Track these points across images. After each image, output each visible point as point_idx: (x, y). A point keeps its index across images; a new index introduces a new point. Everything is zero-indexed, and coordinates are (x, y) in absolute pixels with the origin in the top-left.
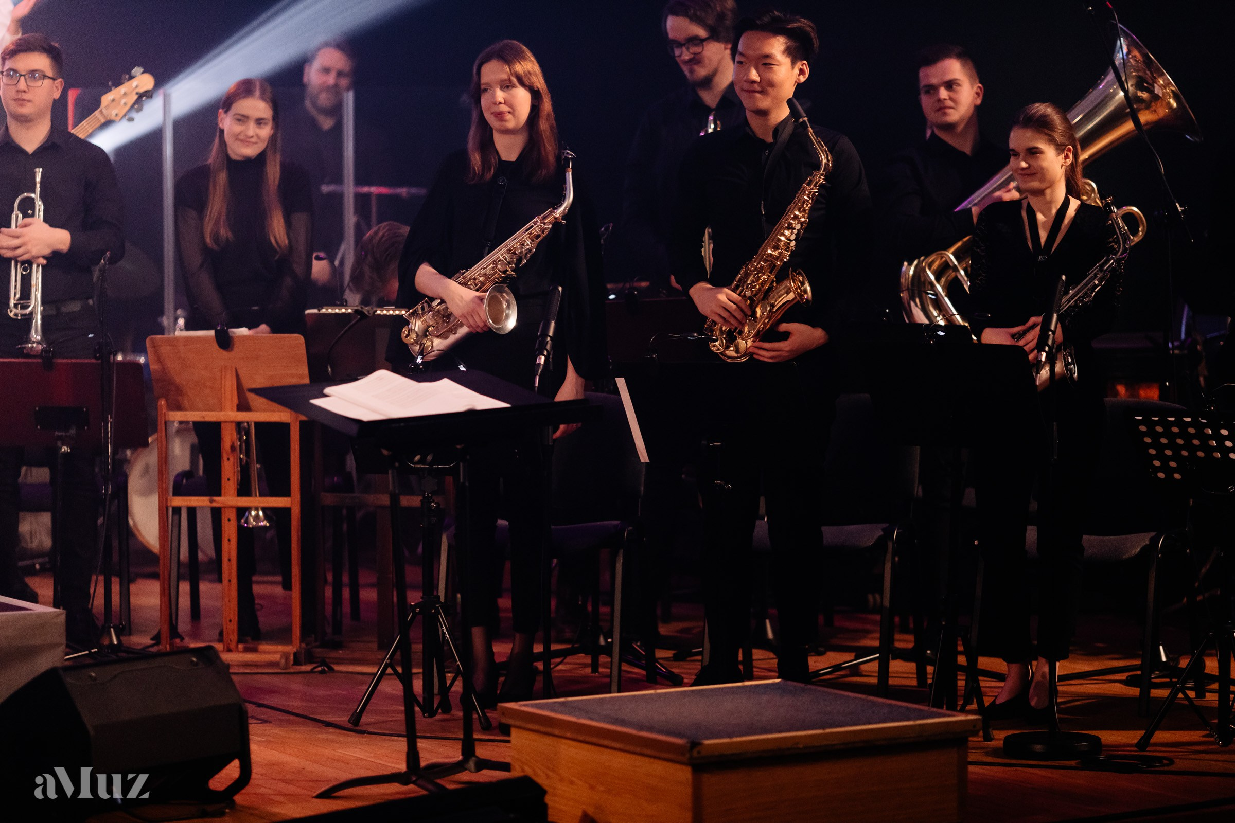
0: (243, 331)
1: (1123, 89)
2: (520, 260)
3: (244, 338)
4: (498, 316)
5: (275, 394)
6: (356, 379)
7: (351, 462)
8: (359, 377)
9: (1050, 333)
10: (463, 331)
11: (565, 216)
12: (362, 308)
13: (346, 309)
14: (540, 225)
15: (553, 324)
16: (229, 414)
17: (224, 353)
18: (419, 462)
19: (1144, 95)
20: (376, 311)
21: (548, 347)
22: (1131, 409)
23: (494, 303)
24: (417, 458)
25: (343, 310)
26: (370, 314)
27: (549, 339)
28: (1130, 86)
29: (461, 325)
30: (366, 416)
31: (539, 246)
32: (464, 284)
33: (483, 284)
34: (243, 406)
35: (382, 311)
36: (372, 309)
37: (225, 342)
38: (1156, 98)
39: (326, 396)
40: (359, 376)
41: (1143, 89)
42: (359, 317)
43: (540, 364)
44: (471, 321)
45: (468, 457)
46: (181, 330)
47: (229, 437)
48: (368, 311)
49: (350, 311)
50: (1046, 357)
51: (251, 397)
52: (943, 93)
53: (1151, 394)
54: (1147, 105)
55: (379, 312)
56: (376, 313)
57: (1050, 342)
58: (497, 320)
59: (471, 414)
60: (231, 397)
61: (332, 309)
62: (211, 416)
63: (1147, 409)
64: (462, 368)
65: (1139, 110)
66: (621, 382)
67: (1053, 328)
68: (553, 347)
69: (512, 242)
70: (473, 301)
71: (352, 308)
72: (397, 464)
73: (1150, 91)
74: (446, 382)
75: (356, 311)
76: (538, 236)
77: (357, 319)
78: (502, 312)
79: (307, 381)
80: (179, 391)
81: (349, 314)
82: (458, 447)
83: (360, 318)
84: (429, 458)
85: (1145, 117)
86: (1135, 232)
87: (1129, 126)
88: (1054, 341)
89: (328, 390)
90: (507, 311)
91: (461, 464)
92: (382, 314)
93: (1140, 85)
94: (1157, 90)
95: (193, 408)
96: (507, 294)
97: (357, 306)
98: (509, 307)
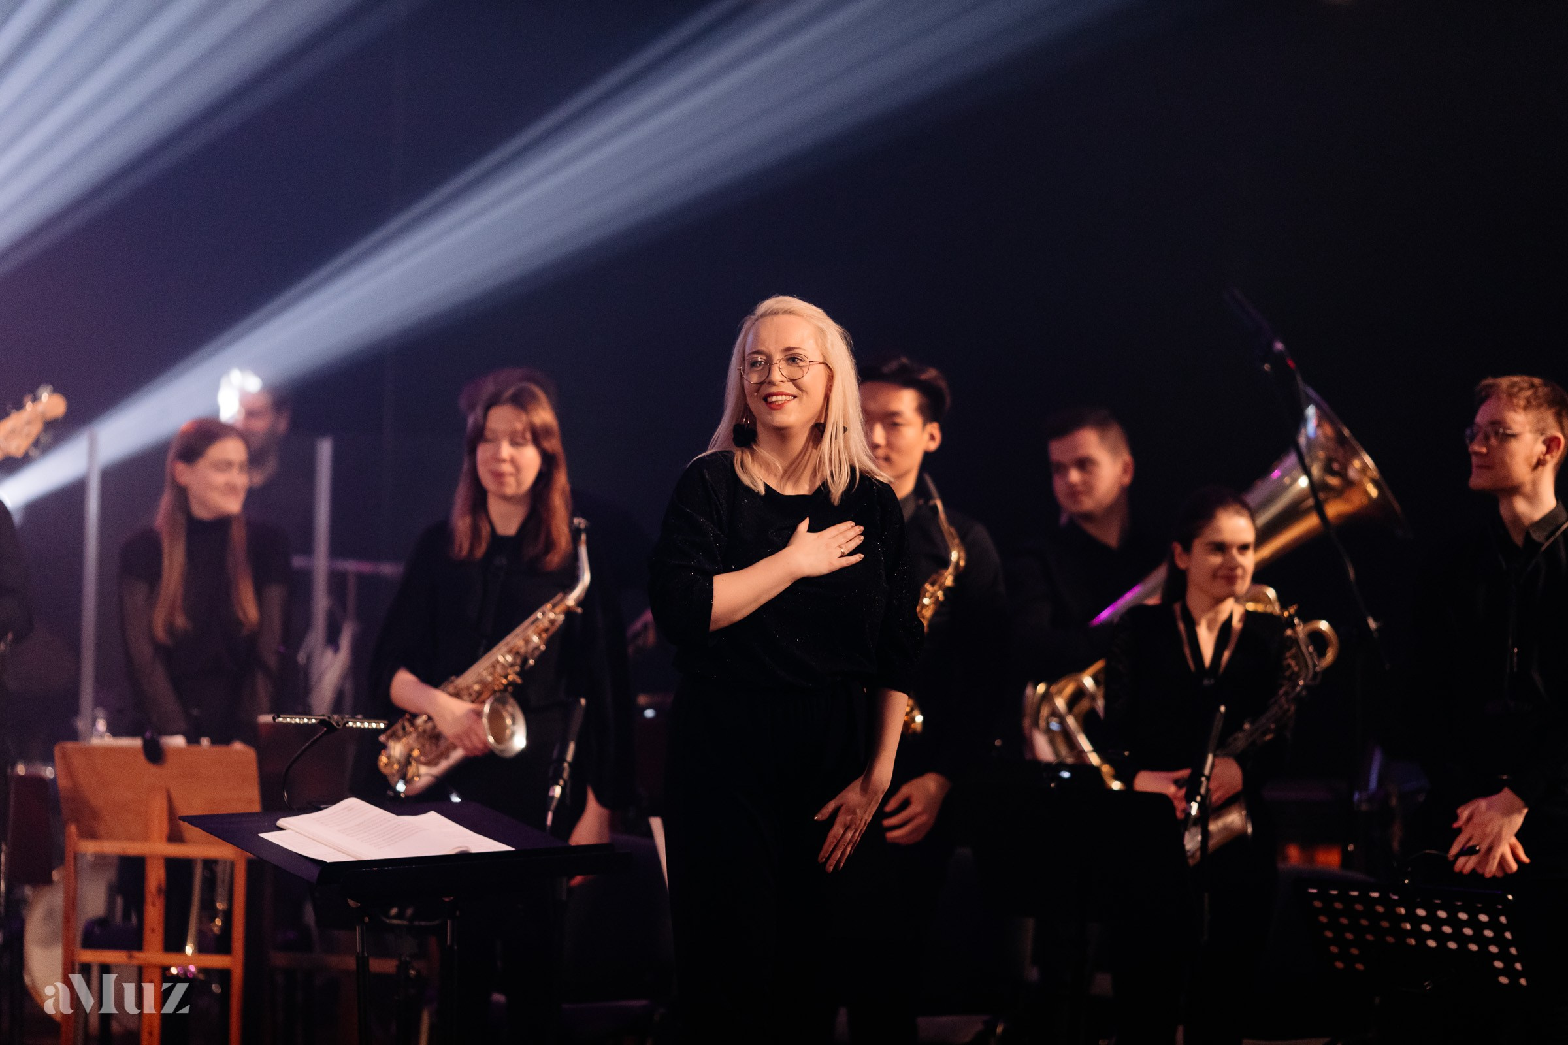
0: (179, 741)
1: (1308, 473)
2: (525, 661)
3: (178, 750)
4: (500, 734)
5: (215, 825)
6: (320, 809)
7: (309, 915)
8: (323, 806)
9: (1203, 779)
10: (457, 755)
11: (580, 603)
12: (329, 718)
13: (308, 719)
14: (549, 615)
15: (572, 747)
16: (157, 847)
17: (153, 769)
18: (397, 917)
19: (1334, 481)
20: (347, 722)
21: (566, 775)
22: (1302, 879)
23: (496, 717)
24: (394, 911)
25: (306, 720)
26: (339, 725)
27: (566, 765)
28: (1316, 470)
29: (454, 747)
30: (330, 857)
31: (548, 643)
32: (457, 695)
33: (479, 693)
34: (175, 837)
35: (355, 723)
36: (342, 719)
37: (154, 753)
38: (1349, 484)
39: (281, 829)
40: (324, 804)
41: (1333, 473)
42: (325, 729)
43: (553, 797)
44: (467, 742)
45: (458, 913)
46: (102, 736)
47: (155, 877)
48: (338, 723)
49: (314, 721)
50: (1199, 808)
51: (185, 826)
52: (1075, 476)
53: (1330, 859)
54: (1338, 493)
55: (351, 724)
56: (347, 725)
57: (1203, 790)
58: (500, 738)
59: (464, 858)
60: (159, 823)
61: (291, 718)
62: (134, 848)
63: (1324, 880)
64: (456, 799)
65: (1326, 500)
66: (656, 824)
67: (1207, 771)
68: (571, 775)
69: (515, 639)
70: (467, 715)
71: (316, 717)
72: (367, 919)
73: (1342, 474)
74: (433, 816)
75: (322, 723)
76: (546, 630)
77: (323, 732)
78: (505, 727)
79: (256, 808)
80: (95, 814)
81: (313, 725)
82: (447, 900)
83: (326, 731)
84: (409, 912)
85: (1334, 509)
86: (1322, 654)
87: (1311, 522)
88: (1208, 790)
89: (281, 822)
90: (512, 727)
91: (449, 922)
92: (354, 726)
93: (1328, 469)
94: (1352, 474)
95: (112, 836)
96: (513, 706)
97: (323, 715)
98: (514, 722)
